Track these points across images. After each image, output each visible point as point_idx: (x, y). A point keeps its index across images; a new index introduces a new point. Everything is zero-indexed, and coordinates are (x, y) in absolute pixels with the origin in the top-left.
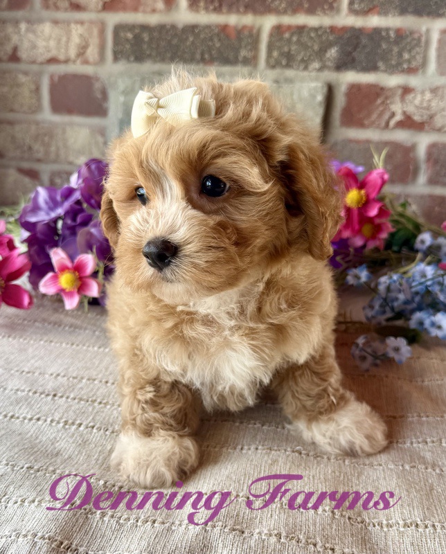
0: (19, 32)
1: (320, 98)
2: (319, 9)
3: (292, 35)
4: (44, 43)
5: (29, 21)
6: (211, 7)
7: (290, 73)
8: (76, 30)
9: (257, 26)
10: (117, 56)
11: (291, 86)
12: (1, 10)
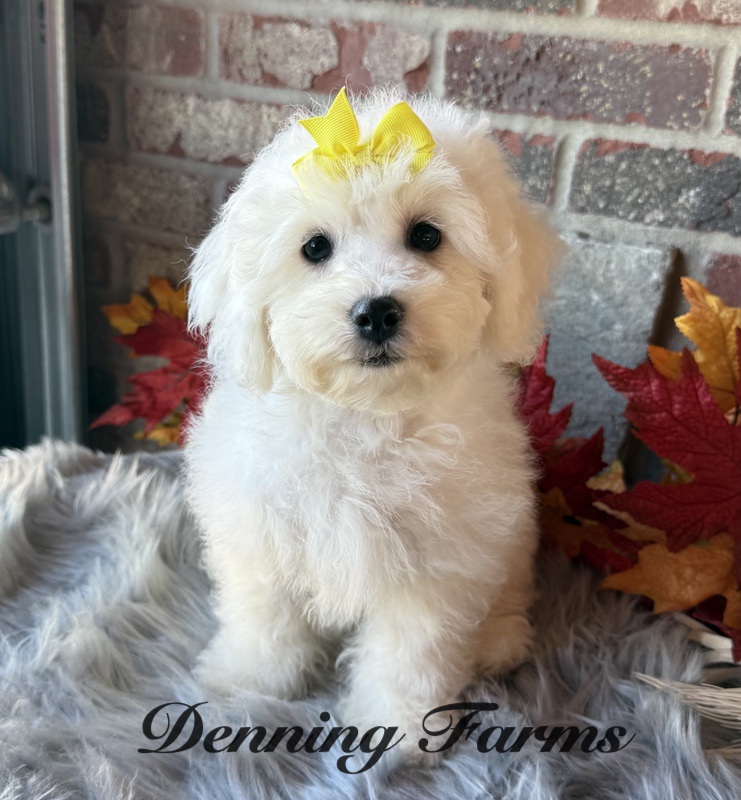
0: (185, 110)
1: (656, 276)
2: (672, 118)
3: (620, 159)
4: (222, 133)
5: (199, 96)
6: (484, 99)
7: (610, 224)
8: (269, 116)
9: (560, 138)
11: (609, 246)
12: (161, 73)
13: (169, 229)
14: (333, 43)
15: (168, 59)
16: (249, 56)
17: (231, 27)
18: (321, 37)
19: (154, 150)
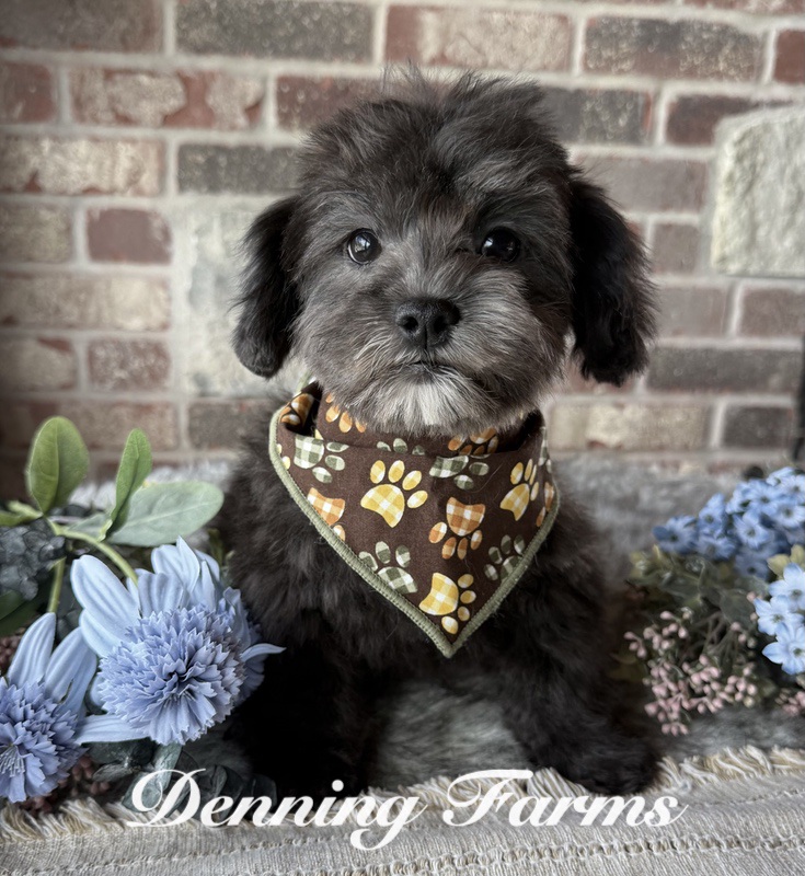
0: (41, 152)
4: (78, 168)
5: (55, 138)
8: (127, 150)
10: (183, 185)
12: (11, 121)
13: (30, 259)
14: (179, 88)
15: (19, 109)
16: (102, 102)
17: (82, 79)
18: (168, 86)
19: (9, 190)
